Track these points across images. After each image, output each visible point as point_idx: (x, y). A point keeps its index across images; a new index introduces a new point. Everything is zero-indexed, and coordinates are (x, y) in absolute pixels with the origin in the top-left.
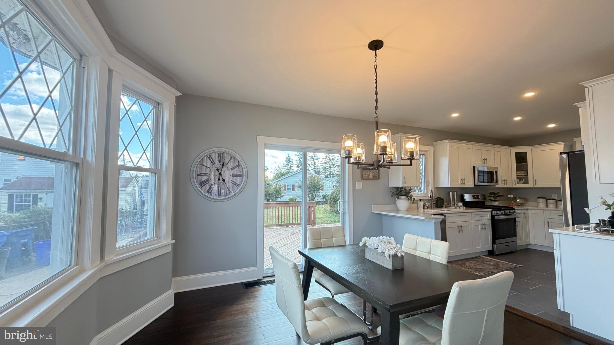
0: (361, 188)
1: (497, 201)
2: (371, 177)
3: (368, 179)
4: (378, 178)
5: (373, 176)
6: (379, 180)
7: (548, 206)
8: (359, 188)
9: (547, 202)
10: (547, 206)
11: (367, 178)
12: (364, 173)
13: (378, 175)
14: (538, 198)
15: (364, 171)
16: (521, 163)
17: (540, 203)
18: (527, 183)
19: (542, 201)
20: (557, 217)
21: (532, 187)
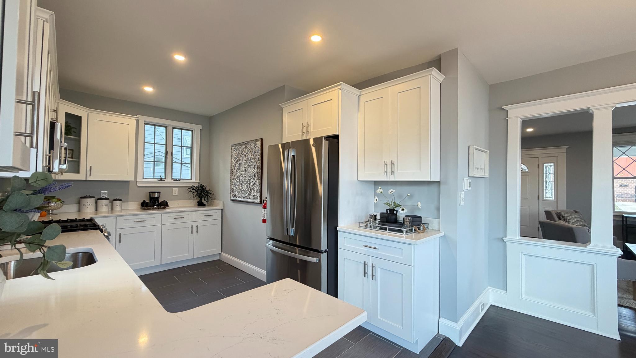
7: (99, 210)
10: (96, 210)
14: (82, 198)
16: (68, 135)
17: (87, 205)
18: (78, 171)
19: (90, 202)
20: (133, 224)
21: (84, 179)
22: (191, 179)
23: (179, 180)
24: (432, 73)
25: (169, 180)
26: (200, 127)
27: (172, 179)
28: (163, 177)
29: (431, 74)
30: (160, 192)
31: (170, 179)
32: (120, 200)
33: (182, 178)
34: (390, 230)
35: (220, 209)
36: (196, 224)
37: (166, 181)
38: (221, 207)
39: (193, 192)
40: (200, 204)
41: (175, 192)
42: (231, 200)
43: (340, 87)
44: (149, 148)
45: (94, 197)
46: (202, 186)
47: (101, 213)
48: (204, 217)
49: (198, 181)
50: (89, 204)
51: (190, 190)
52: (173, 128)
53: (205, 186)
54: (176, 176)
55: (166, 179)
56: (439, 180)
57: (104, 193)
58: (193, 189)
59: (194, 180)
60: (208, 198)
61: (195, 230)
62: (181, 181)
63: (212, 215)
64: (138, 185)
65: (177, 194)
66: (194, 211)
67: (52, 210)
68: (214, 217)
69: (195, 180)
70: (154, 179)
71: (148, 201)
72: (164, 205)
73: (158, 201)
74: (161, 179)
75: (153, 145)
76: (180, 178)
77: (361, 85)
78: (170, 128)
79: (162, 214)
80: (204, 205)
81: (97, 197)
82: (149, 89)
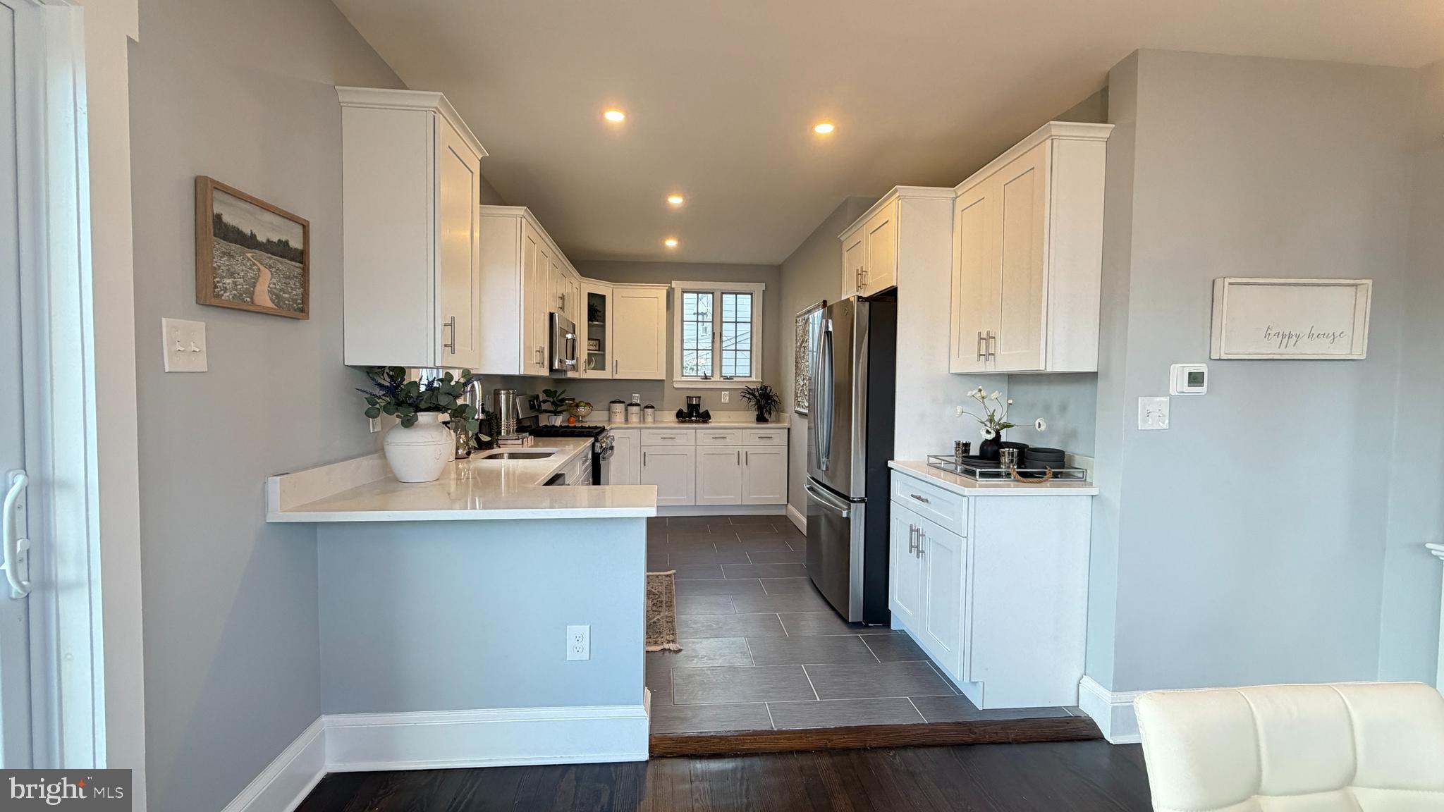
0: (201, 364)
1: (560, 412)
2: (263, 298)
3: (244, 307)
4: (302, 310)
5: (276, 297)
6: (302, 323)
7: (629, 420)
8: (182, 365)
9: (626, 410)
10: (627, 420)
11: (238, 297)
12: (222, 262)
13: (300, 291)
14: (612, 402)
15: (225, 245)
16: (592, 321)
17: (615, 413)
18: (603, 368)
19: (619, 408)
20: (660, 442)
21: (611, 378)
22: (751, 376)
23: (731, 378)
24: (1053, 133)
25: (717, 378)
26: (762, 286)
27: (722, 376)
28: (709, 374)
29: (1051, 136)
30: (700, 397)
31: (719, 377)
32: (652, 407)
33: (737, 375)
34: (983, 475)
35: (785, 428)
36: (745, 449)
37: (713, 379)
38: (786, 425)
39: (749, 398)
40: (761, 419)
41: (725, 396)
42: (796, 412)
43: (897, 194)
44: (689, 330)
45: (623, 402)
46: (766, 387)
47: (631, 423)
48: (758, 440)
49: (760, 380)
50: (618, 411)
51: (743, 394)
52: (723, 293)
53: (769, 389)
54: (728, 371)
55: (712, 376)
56: (1096, 371)
57: (636, 398)
58: (749, 393)
59: (753, 379)
60: (770, 407)
61: (743, 460)
62: (735, 379)
63: (771, 438)
64: (676, 385)
65: (727, 401)
66: (742, 429)
67: (583, 417)
68: (776, 441)
69: (756, 378)
70: (697, 376)
71: (685, 410)
72: (705, 417)
73: (697, 411)
74: (706, 377)
75: (696, 323)
76: (734, 375)
77: (950, 177)
78: (718, 294)
79: (696, 429)
80: (766, 421)
81: (627, 403)
82: (671, 243)
